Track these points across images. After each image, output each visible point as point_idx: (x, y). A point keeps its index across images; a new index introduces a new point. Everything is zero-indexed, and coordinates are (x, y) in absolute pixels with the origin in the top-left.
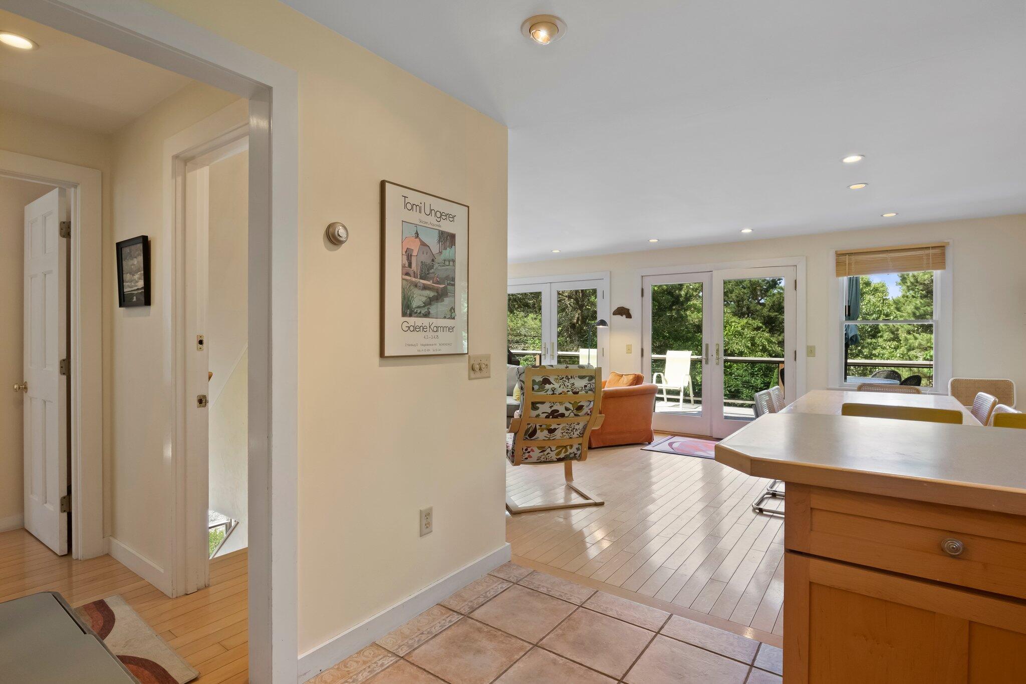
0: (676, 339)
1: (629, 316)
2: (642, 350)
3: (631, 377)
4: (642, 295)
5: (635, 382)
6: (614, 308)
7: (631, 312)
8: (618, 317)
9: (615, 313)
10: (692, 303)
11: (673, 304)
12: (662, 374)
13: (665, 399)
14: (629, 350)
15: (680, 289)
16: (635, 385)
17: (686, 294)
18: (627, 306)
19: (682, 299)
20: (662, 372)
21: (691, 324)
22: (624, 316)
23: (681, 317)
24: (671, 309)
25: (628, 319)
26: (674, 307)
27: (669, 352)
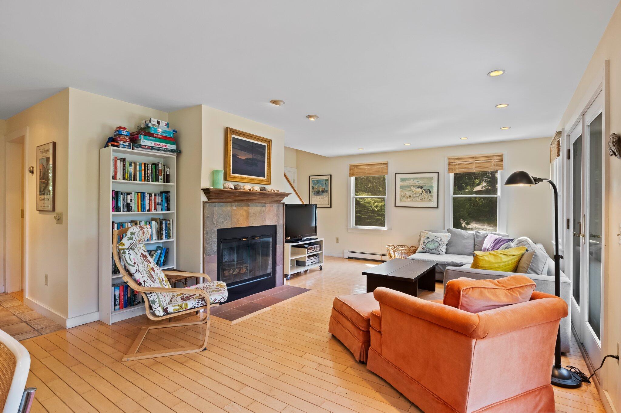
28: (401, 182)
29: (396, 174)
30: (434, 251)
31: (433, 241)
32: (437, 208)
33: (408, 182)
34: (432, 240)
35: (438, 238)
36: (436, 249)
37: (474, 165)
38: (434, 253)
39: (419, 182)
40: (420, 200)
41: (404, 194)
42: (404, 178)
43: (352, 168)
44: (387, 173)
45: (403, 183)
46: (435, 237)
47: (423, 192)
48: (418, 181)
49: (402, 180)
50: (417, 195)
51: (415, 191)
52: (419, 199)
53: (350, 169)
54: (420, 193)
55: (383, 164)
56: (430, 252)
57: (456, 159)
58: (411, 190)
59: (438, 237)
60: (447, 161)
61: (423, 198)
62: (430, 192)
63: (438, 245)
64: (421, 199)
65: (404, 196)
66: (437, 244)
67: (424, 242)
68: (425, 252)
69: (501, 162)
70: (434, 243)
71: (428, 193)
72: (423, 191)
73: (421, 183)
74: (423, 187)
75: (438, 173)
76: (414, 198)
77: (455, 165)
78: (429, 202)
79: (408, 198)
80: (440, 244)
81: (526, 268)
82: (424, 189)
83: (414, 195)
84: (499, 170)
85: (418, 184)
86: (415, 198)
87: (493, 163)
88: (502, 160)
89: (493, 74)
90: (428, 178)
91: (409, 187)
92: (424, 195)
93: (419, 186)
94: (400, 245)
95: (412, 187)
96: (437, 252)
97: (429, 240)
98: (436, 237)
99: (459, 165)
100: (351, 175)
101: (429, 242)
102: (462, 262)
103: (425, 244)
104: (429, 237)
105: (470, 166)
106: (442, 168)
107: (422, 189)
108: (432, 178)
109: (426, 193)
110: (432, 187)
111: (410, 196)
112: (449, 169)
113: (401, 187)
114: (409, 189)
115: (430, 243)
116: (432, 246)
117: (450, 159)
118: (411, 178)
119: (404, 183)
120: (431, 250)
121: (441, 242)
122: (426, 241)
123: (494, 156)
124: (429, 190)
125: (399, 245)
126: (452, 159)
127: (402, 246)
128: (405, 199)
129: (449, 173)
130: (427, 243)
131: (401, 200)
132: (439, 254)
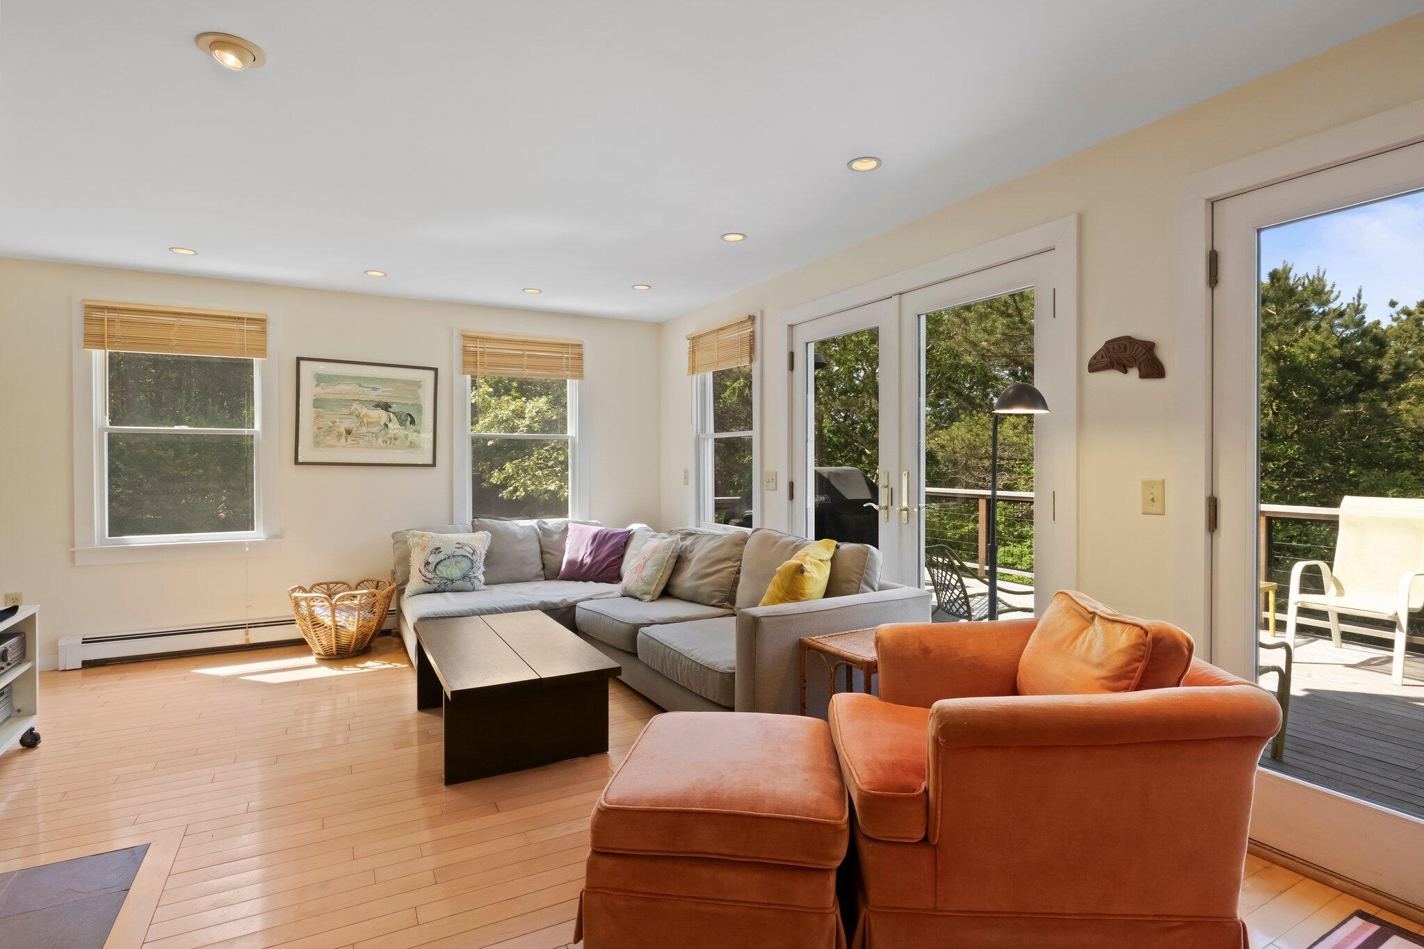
0: (1369, 464)
1: (1152, 368)
2: (1213, 505)
3: (1124, 639)
4: (1213, 278)
5: (1140, 666)
6: (1095, 345)
7: (1163, 354)
8: (1111, 378)
9: (1095, 366)
10: (1411, 384)
11: (1359, 387)
12: (1322, 565)
13: (1336, 635)
14: (1154, 501)
15: (1380, 354)
16: (1137, 688)
17: (1397, 365)
18: (1141, 331)
19: (1382, 377)
20: (1322, 558)
21: (1410, 430)
22: (1134, 373)
23: (1383, 415)
24: (1352, 399)
25: (1152, 384)
26: (1361, 396)
27: (1348, 501)
28: (317, 386)
29: (299, 359)
30: (459, 584)
31: (454, 556)
32: (434, 465)
33: (342, 387)
34: (450, 553)
35: (465, 548)
36: (464, 577)
37: (526, 361)
38: (461, 588)
39: (379, 392)
40: (382, 445)
41: (331, 424)
42: (329, 376)
43: (94, 315)
44: (262, 352)
45: (325, 391)
46: (458, 546)
47: (390, 420)
48: (375, 389)
49: (320, 379)
50: (374, 430)
51: (366, 415)
52: (380, 440)
53: (86, 319)
54: (382, 424)
55: (248, 319)
56: (450, 586)
57: (483, 339)
58: (351, 414)
59: (464, 545)
60: (458, 343)
61: (390, 439)
62: (413, 422)
63: (470, 564)
64: (385, 442)
65: (329, 431)
66: (465, 564)
67: (427, 563)
68: (435, 591)
69: (577, 361)
70: (457, 562)
71: (408, 423)
72: (392, 415)
73: (382, 395)
74: (390, 407)
75: (436, 370)
76: (362, 436)
77: (482, 354)
78: (411, 450)
79: (343, 438)
80: (472, 561)
81: (856, 580)
82: (394, 413)
83: (364, 430)
84: (573, 377)
85: (374, 396)
86: (367, 439)
87: (565, 360)
88: (580, 357)
89: (857, 165)
90: (406, 382)
91: (347, 403)
92: (394, 426)
93: (379, 402)
94: (321, 584)
95: (355, 406)
96: (469, 585)
97: (441, 556)
98: (461, 546)
99: (490, 355)
100: (94, 340)
101: (441, 561)
102: (565, 599)
103: (431, 567)
104: (439, 548)
105: (516, 361)
106: (447, 358)
107: (386, 410)
108: (417, 384)
109: (402, 423)
110: (419, 408)
111: (349, 432)
112: (465, 364)
113: (317, 403)
114: (345, 411)
115: (447, 562)
116: (451, 571)
117: (465, 337)
118: (353, 378)
119: (329, 390)
120: (452, 581)
121: (474, 558)
122: (433, 559)
123: (567, 345)
124: (410, 415)
125: (318, 585)
126: (475, 338)
127: (328, 586)
128: (331, 440)
129: (464, 373)
130: (437, 564)
131: (317, 444)
132: (474, 590)
